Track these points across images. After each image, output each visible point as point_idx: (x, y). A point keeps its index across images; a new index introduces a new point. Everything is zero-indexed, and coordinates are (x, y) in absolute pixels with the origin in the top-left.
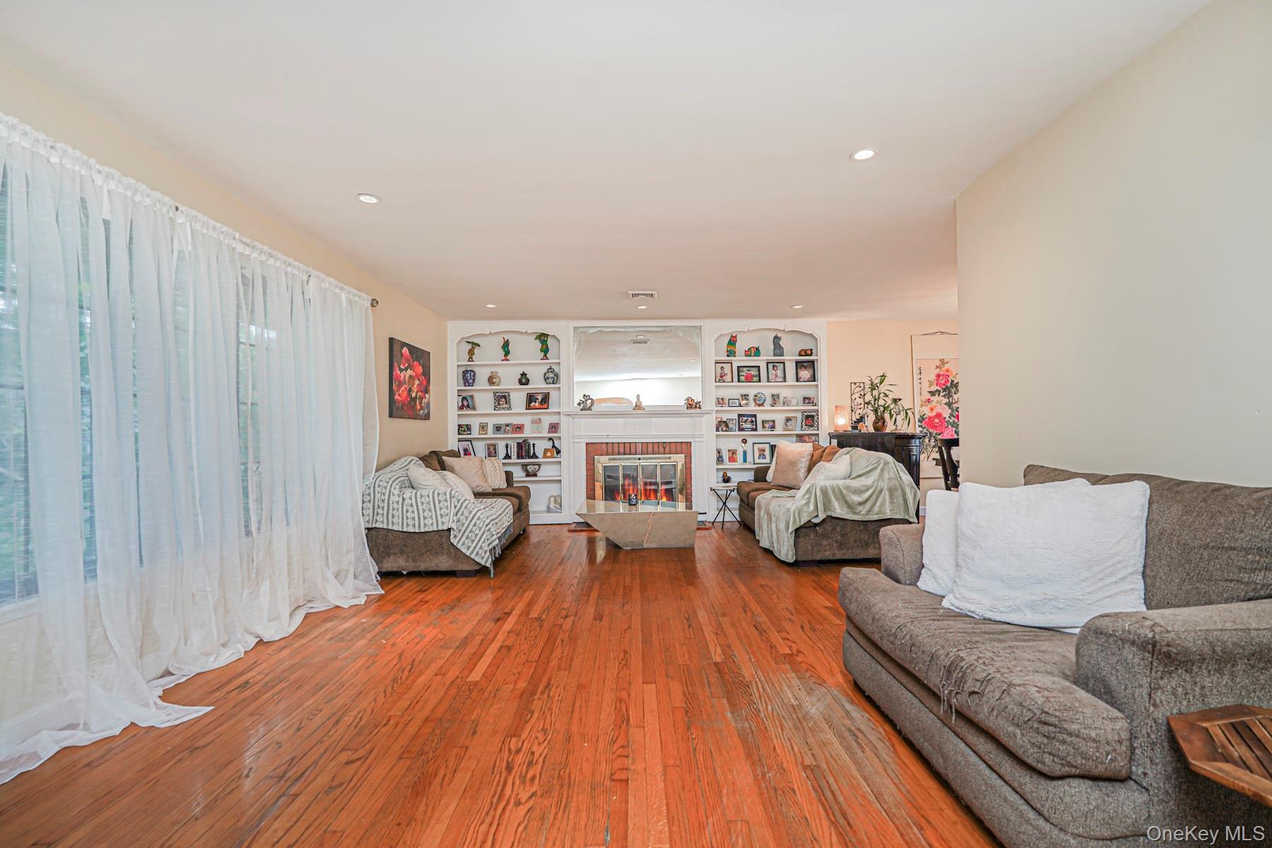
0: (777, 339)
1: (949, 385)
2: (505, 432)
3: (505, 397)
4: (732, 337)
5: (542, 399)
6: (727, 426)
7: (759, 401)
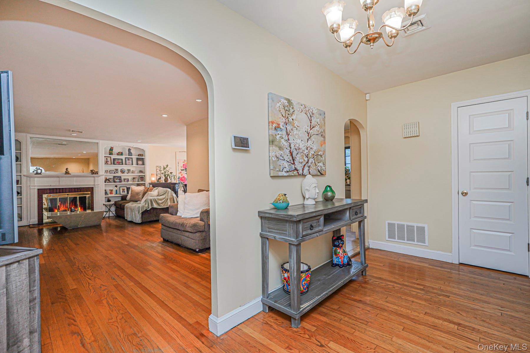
0: (129, 150)
6: (109, 181)
7: (122, 172)
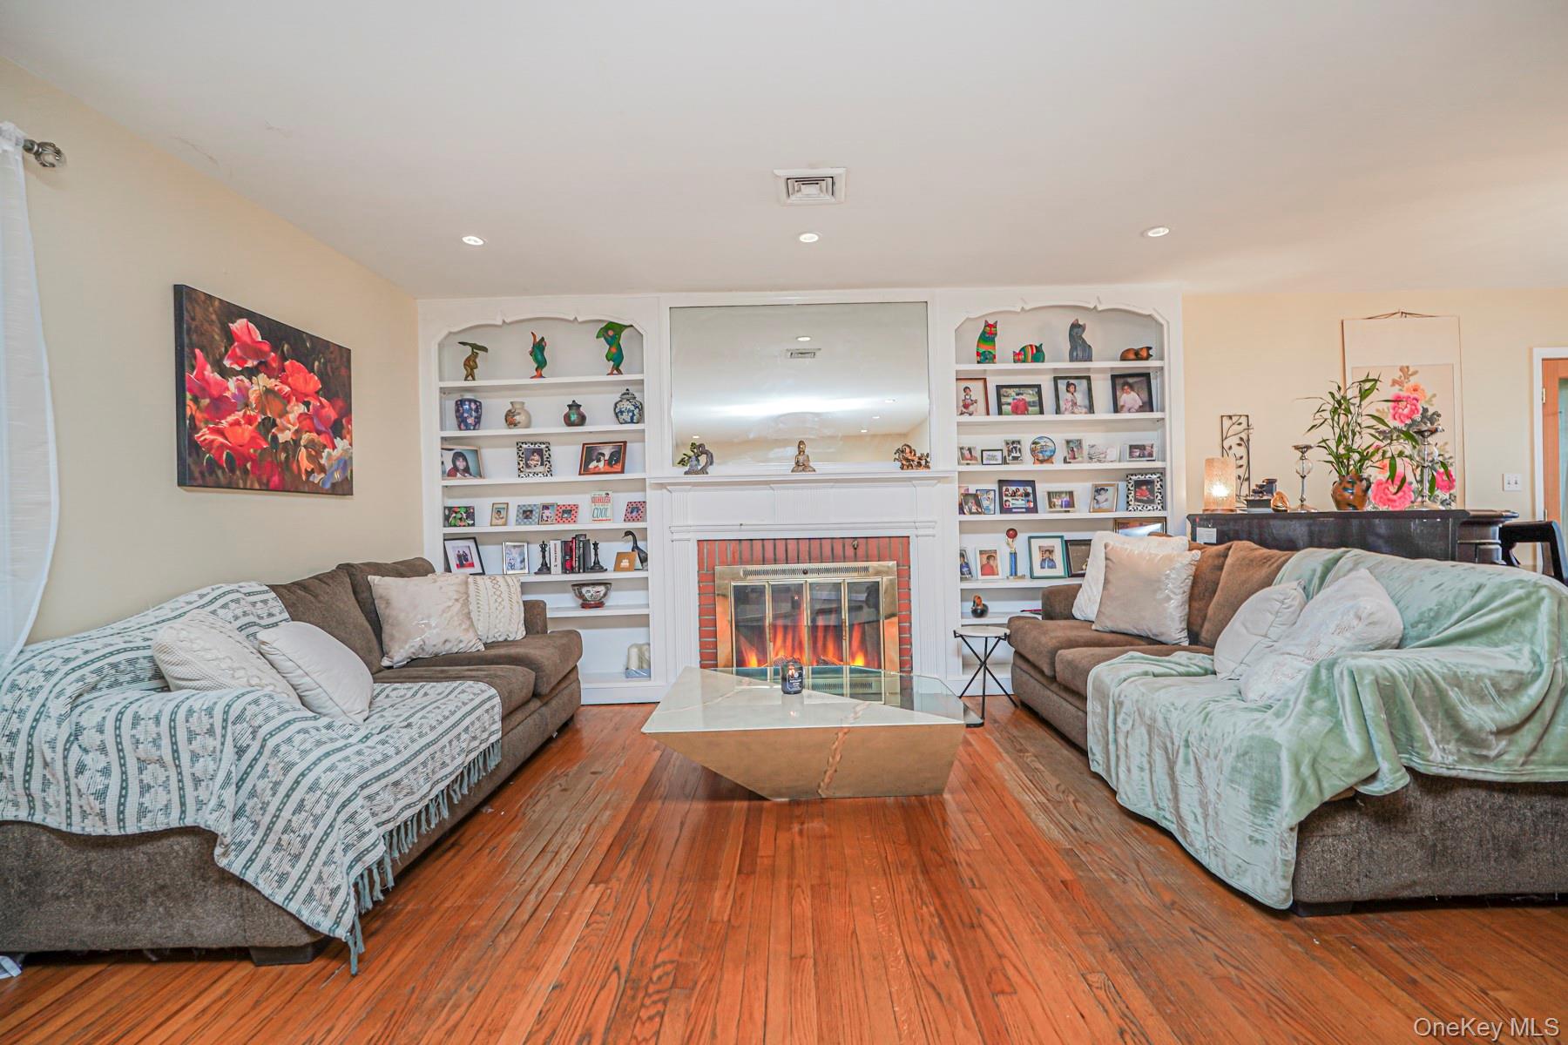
1: (1417, 417)
2: (541, 520)
3: (540, 452)
4: (987, 324)
5: (612, 455)
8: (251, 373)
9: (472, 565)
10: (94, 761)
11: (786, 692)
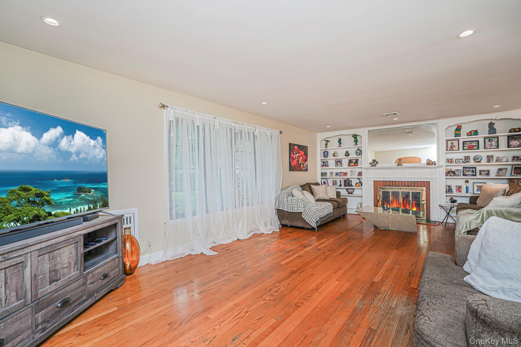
0: (491, 124)
2: (340, 176)
3: (340, 161)
4: (458, 126)
5: (355, 162)
6: (454, 173)
7: (477, 160)
8: (296, 154)
9: (326, 184)
10: (290, 204)
11: (384, 210)
